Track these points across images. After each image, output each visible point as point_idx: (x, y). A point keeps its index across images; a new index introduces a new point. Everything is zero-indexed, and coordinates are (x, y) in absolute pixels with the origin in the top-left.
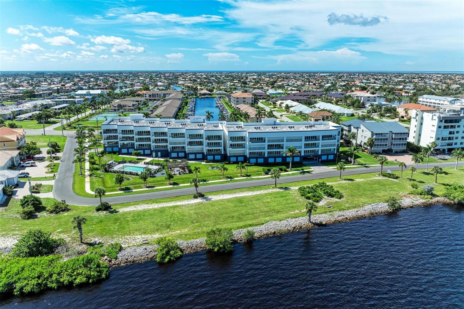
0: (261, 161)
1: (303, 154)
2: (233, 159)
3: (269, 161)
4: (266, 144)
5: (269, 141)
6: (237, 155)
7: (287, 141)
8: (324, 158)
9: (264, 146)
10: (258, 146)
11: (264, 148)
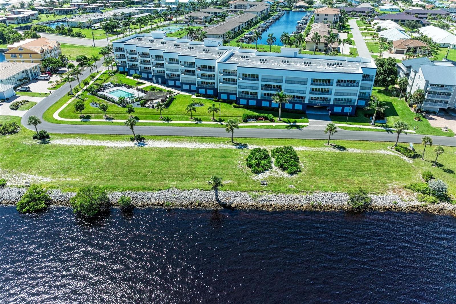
0: (253, 103)
1: (307, 101)
2: (224, 97)
3: (263, 105)
4: (260, 83)
5: (263, 80)
6: (229, 92)
7: (287, 82)
8: (337, 109)
9: (257, 85)
10: (250, 85)
11: (257, 88)
